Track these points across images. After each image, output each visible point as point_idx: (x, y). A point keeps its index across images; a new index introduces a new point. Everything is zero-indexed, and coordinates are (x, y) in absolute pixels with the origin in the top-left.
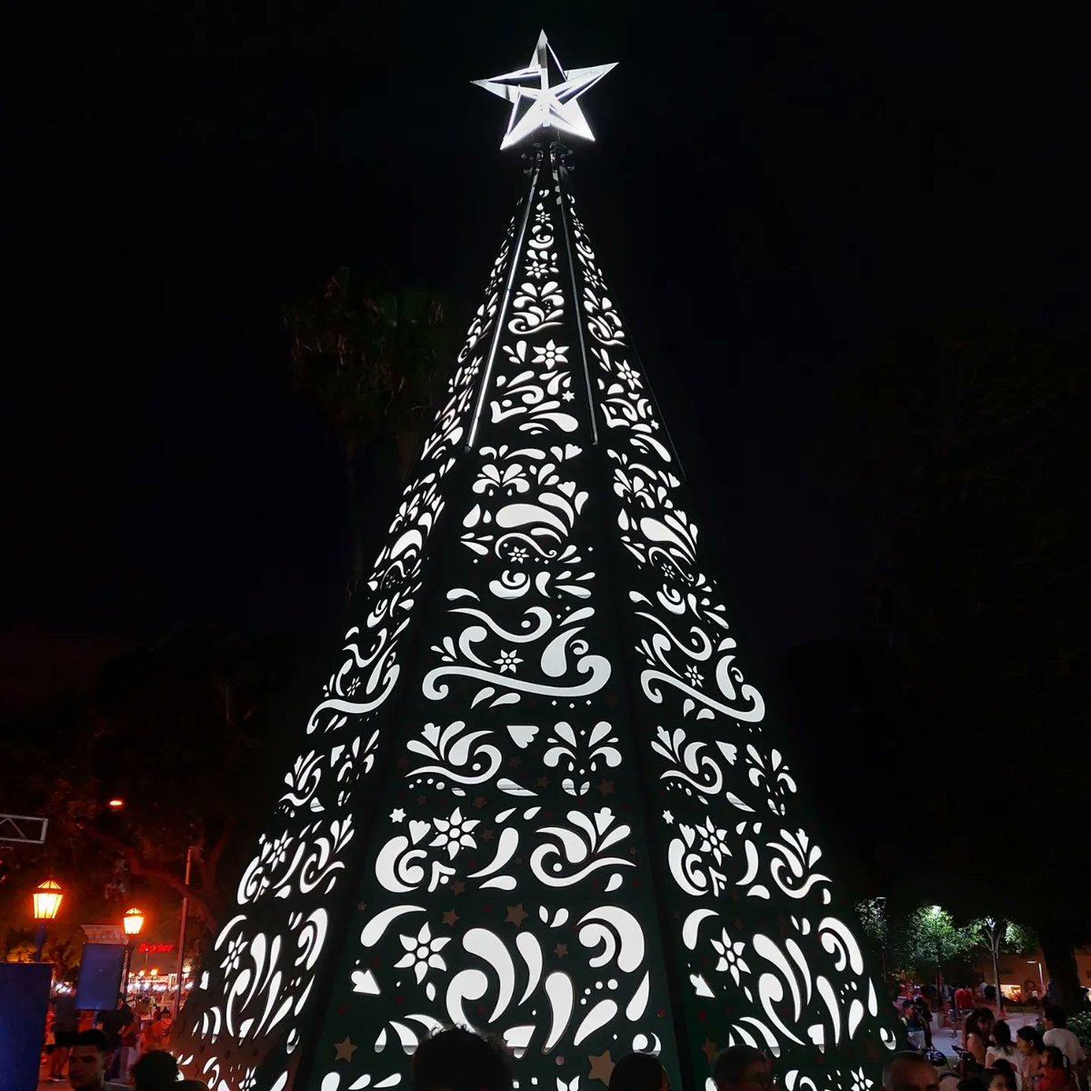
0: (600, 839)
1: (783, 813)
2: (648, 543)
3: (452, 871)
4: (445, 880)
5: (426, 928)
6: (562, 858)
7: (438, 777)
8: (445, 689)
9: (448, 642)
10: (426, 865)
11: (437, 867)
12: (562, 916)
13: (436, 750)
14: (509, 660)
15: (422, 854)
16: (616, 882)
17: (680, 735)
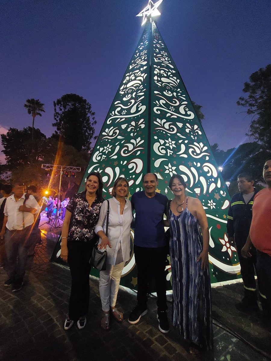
0: (137, 144)
1: (196, 139)
2: (163, 82)
3: (105, 156)
4: (104, 158)
5: (99, 169)
6: (128, 150)
7: (106, 138)
8: (111, 121)
9: (113, 112)
10: (101, 156)
11: (103, 156)
12: (125, 162)
13: (107, 133)
14: (124, 112)
15: (101, 154)
16: (139, 153)
17: (164, 121)
